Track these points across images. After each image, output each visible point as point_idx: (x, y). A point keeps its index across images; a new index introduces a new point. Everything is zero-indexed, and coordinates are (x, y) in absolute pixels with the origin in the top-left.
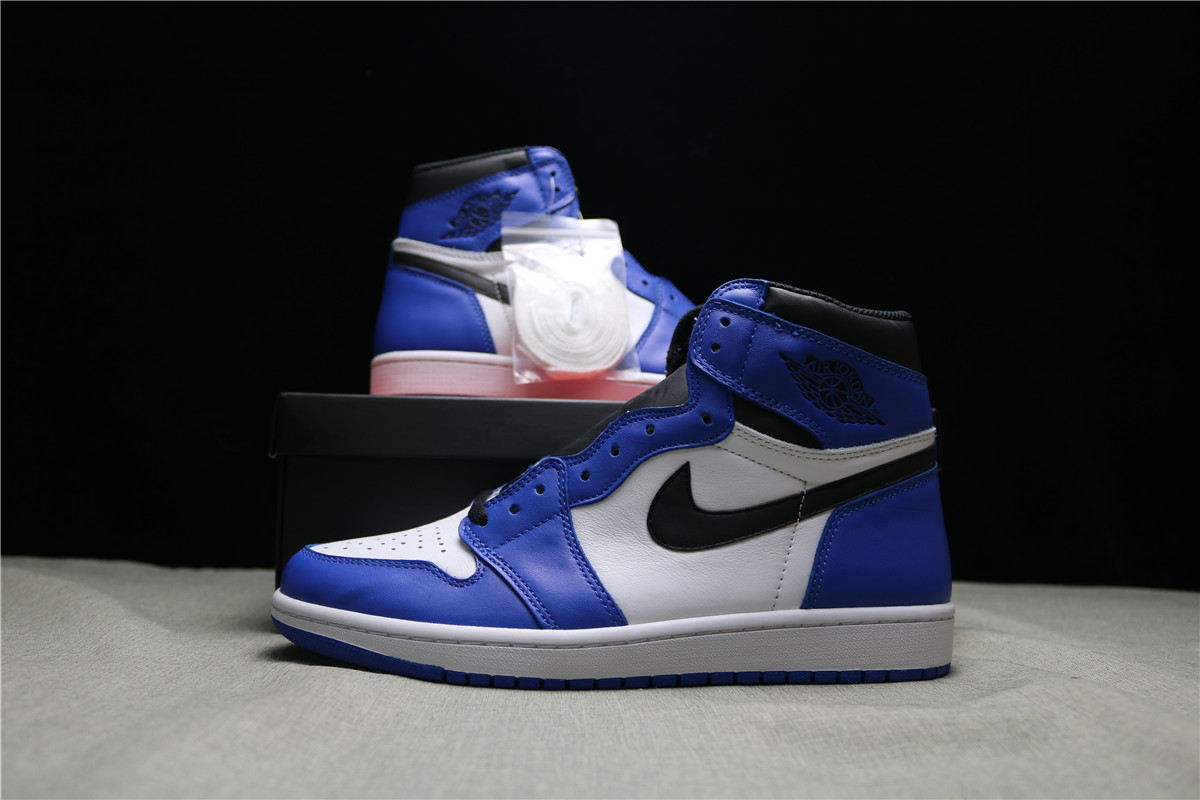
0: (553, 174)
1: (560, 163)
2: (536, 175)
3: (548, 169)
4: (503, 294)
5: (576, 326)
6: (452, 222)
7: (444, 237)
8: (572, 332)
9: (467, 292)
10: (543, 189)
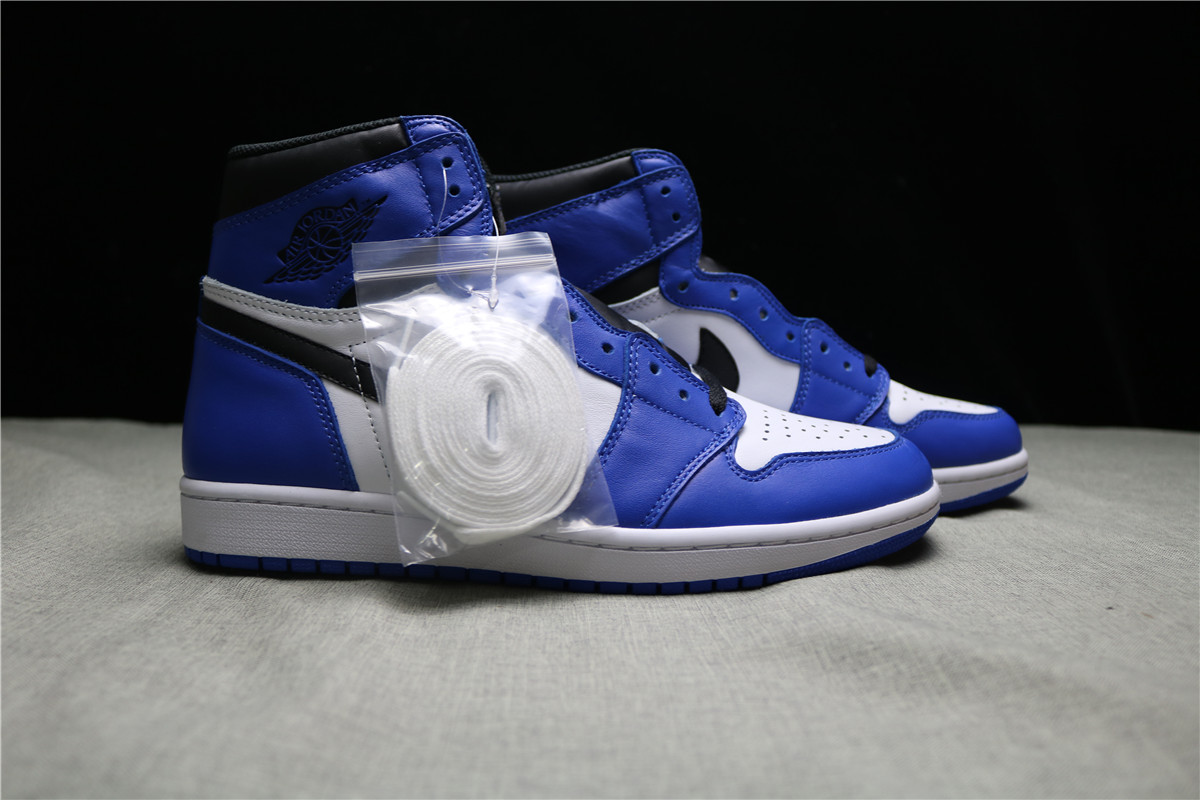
0: (448, 162)
1: (460, 143)
2: (418, 165)
3: (440, 154)
4: (365, 381)
5: (498, 446)
6: (282, 255)
7: (270, 281)
8: (490, 459)
9: (308, 379)
10: (431, 190)
